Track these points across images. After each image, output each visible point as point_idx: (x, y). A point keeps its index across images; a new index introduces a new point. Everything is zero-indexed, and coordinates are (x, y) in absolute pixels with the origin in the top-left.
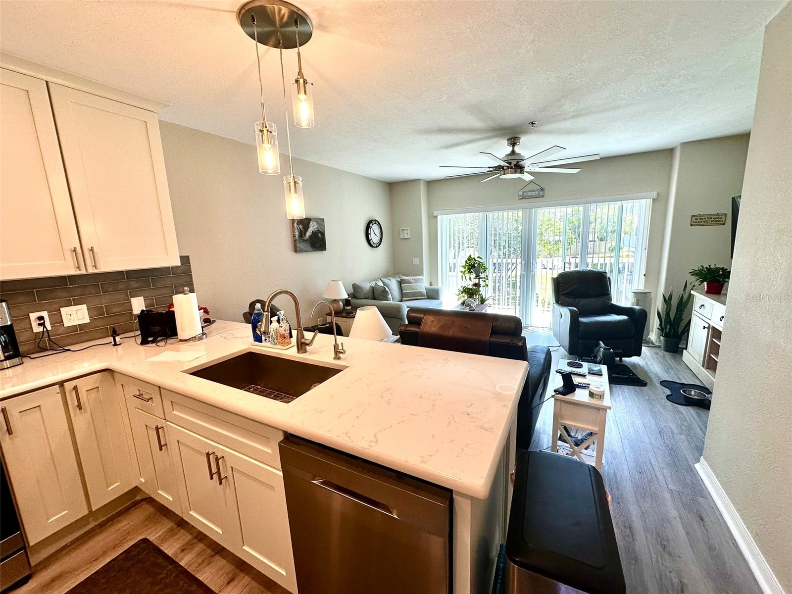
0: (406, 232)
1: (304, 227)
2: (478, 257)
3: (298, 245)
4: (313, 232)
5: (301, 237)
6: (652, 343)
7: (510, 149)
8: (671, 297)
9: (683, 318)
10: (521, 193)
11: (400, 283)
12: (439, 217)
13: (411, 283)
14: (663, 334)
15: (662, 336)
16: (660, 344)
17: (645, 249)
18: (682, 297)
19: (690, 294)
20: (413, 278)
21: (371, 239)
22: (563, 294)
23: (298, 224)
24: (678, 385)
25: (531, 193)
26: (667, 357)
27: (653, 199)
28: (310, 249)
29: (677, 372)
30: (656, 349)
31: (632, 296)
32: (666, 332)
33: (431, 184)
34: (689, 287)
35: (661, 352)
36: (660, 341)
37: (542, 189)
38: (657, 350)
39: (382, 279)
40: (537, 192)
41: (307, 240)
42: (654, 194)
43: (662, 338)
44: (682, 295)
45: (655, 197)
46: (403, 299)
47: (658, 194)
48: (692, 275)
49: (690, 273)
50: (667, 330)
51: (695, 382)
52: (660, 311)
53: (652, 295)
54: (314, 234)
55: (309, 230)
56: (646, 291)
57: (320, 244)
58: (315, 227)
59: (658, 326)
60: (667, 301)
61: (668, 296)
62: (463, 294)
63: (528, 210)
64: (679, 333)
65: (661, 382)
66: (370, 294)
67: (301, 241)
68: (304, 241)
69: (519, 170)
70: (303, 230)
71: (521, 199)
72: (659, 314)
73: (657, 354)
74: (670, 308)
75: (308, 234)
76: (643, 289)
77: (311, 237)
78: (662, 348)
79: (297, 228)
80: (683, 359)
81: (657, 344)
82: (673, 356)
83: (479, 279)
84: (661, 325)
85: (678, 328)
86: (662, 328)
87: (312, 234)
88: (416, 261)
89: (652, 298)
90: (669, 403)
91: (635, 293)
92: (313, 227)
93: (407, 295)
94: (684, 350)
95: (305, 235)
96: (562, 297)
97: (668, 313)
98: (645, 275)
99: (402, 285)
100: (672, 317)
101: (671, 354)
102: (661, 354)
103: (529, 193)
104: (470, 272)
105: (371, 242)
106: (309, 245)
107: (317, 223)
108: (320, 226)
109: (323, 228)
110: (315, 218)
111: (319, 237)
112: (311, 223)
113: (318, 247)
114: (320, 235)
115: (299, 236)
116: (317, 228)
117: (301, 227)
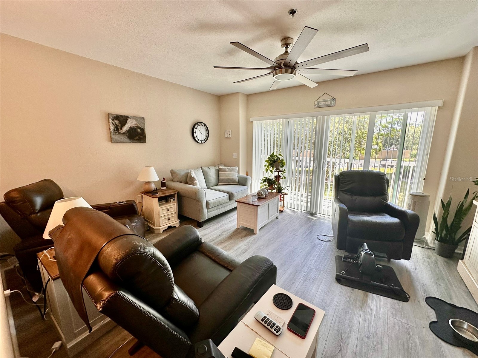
0: (228, 133)
1: (120, 123)
2: (280, 155)
3: (113, 136)
4: (130, 127)
5: (116, 130)
6: (427, 244)
7: (284, 49)
8: (449, 203)
9: (461, 226)
10: (316, 103)
11: (218, 171)
12: (254, 122)
13: (226, 172)
14: (438, 238)
15: (437, 240)
16: (434, 246)
17: (427, 155)
18: (462, 205)
19: (471, 204)
20: (229, 168)
21: (196, 137)
22: (342, 191)
23: (113, 120)
24: (447, 308)
25: (325, 102)
26: (439, 263)
27: (439, 107)
28: (127, 140)
29: (449, 287)
30: (429, 251)
31: (410, 198)
32: (441, 237)
33: (249, 96)
34: (471, 196)
35: (435, 256)
36: (434, 244)
37: (334, 100)
38: (430, 253)
39: (202, 168)
40: (329, 102)
41: (124, 133)
42: (440, 103)
43: (436, 242)
44: (463, 202)
45: (441, 105)
46: (219, 183)
47: (444, 102)
48: (476, 184)
49: (473, 182)
50: (443, 235)
51: (470, 306)
52: (437, 215)
53: (430, 199)
54: (132, 129)
55: (127, 125)
56: (425, 194)
57: (139, 137)
58: (133, 124)
59: (434, 230)
60: (445, 206)
61: (447, 202)
62: (265, 183)
63: (322, 117)
64: (456, 240)
65: (427, 298)
66: (184, 179)
67: (117, 133)
68: (120, 133)
69: (290, 70)
71: (316, 108)
72: (435, 218)
73: (429, 257)
74: (448, 214)
75: (126, 128)
76: (422, 192)
77: (128, 131)
78: (436, 251)
79: (112, 123)
80: (458, 269)
81: (432, 246)
82: (446, 262)
83: (278, 172)
84: (436, 229)
85: (455, 235)
86: (437, 232)
87: (130, 129)
88: (235, 155)
89: (430, 202)
90: (432, 337)
91: (412, 195)
92: (131, 123)
93: (222, 181)
94: (460, 260)
95: (121, 129)
96: (341, 193)
97: (445, 219)
98: (424, 179)
99: (219, 173)
100: (449, 222)
101: (445, 259)
102: (433, 259)
103: (322, 103)
104: (272, 166)
105: (196, 139)
106: (126, 137)
107: (136, 120)
108: (139, 123)
109: (142, 125)
110: (134, 117)
111: (138, 132)
112: (129, 120)
113: (137, 139)
114: (139, 130)
115: (114, 130)
116: (136, 124)
117: (117, 122)
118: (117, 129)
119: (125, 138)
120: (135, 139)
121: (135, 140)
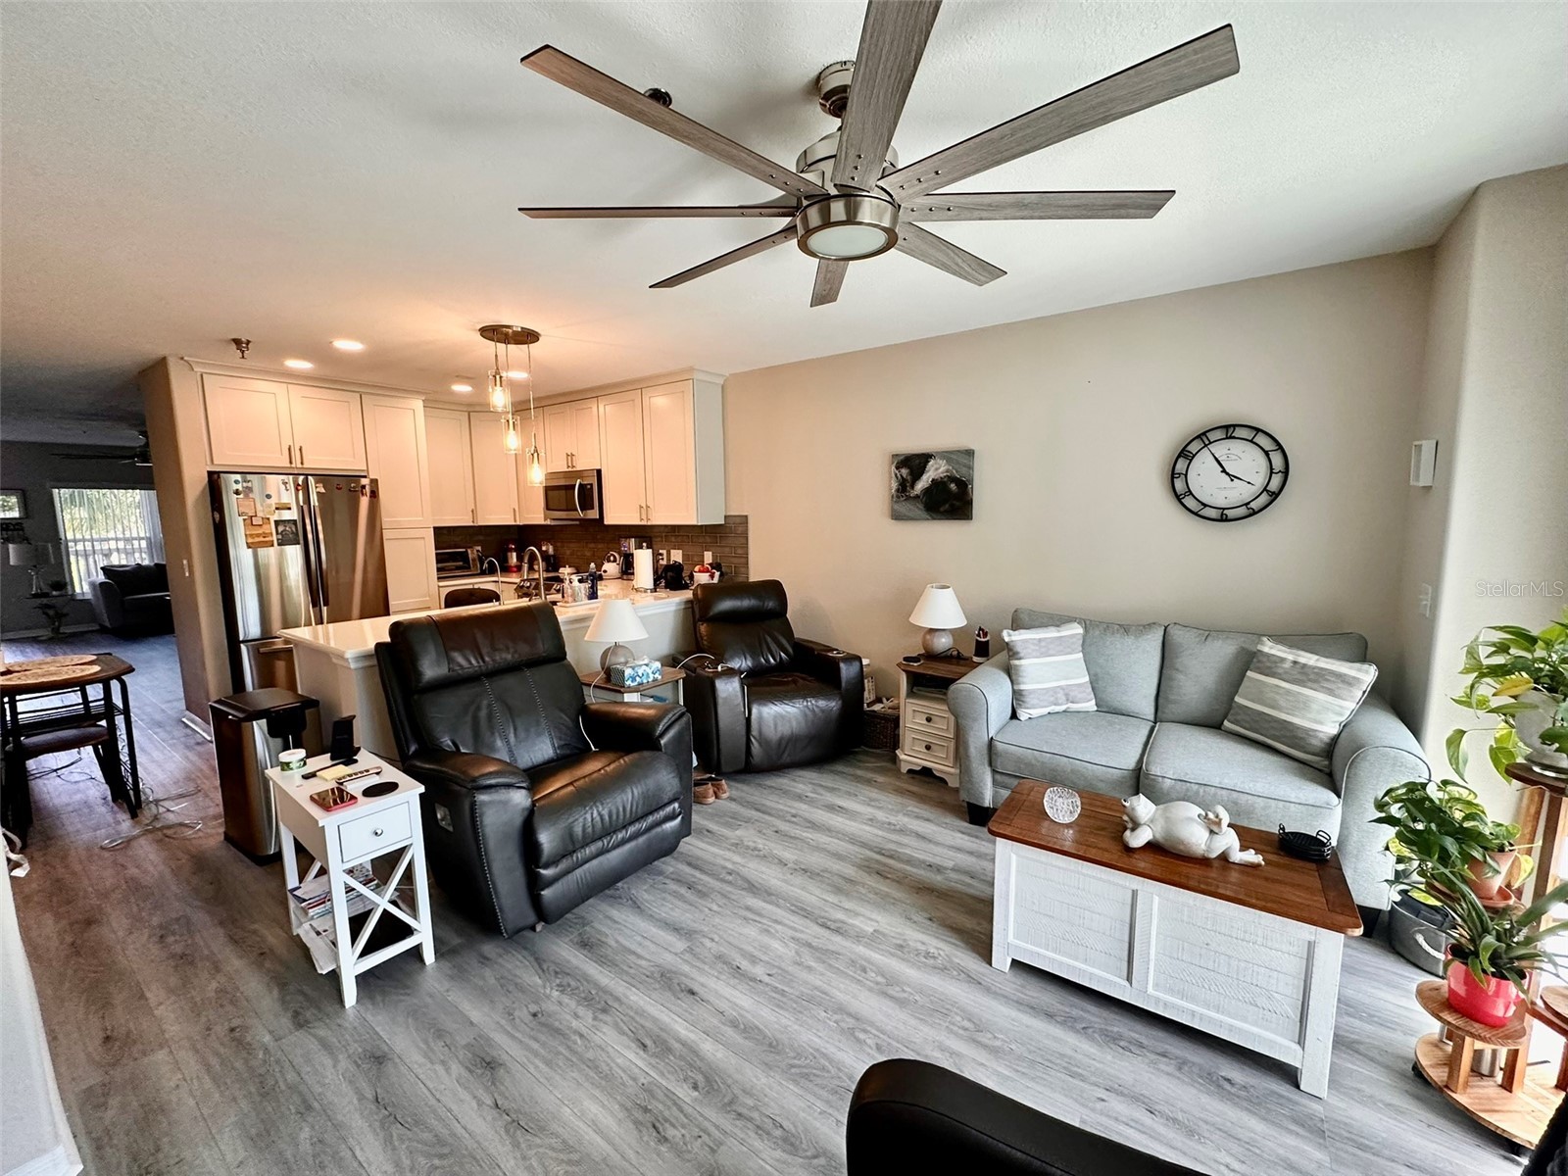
1: (911, 473)
4: (933, 480)
5: (904, 492)
11: (1245, 663)
21: (1188, 494)
23: (897, 468)
41: (917, 497)
46: (1226, 721)
54: (937, 485)
55: (925, 477)
57: (952, 505)
58: (940, 470)
67: (902, 499)
68: (908, 498)
70: (909, 478)
75: (922, 484)
77: (927, 491)
79: (896, 475)
87: (931, 486)
88: (1425, 597)
92: (937, 469)
95: (912, 487)
99: (1249, 673)
106: (921, 506)
107: (949, 461)
108: (956, 466)
109: (964, 470)
110: (946, 452)
111: (949, 491)
112: (932, 462)
113: (945, 511)
114: (953, 486)
115: (898, 490)
116: (947, 471)
117: (904, 472)
118: (904, 487)
119: (917, 509)
120: (942, 509)
121: (941, 513)
